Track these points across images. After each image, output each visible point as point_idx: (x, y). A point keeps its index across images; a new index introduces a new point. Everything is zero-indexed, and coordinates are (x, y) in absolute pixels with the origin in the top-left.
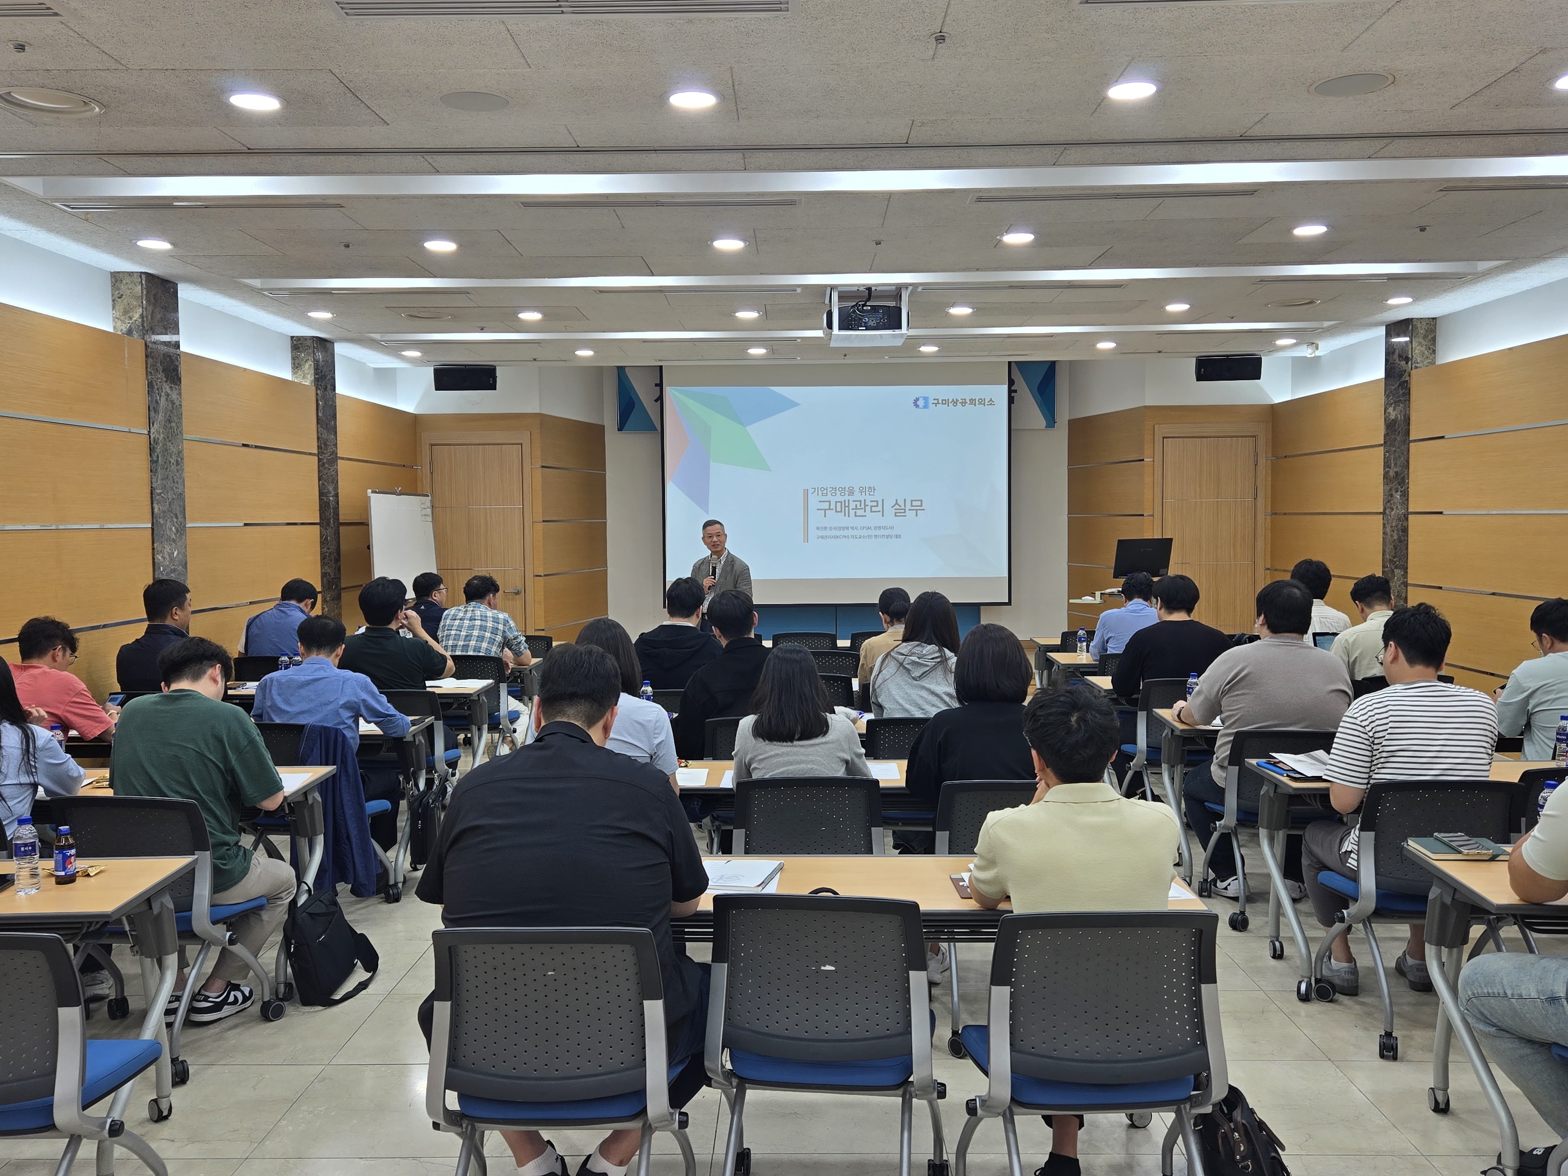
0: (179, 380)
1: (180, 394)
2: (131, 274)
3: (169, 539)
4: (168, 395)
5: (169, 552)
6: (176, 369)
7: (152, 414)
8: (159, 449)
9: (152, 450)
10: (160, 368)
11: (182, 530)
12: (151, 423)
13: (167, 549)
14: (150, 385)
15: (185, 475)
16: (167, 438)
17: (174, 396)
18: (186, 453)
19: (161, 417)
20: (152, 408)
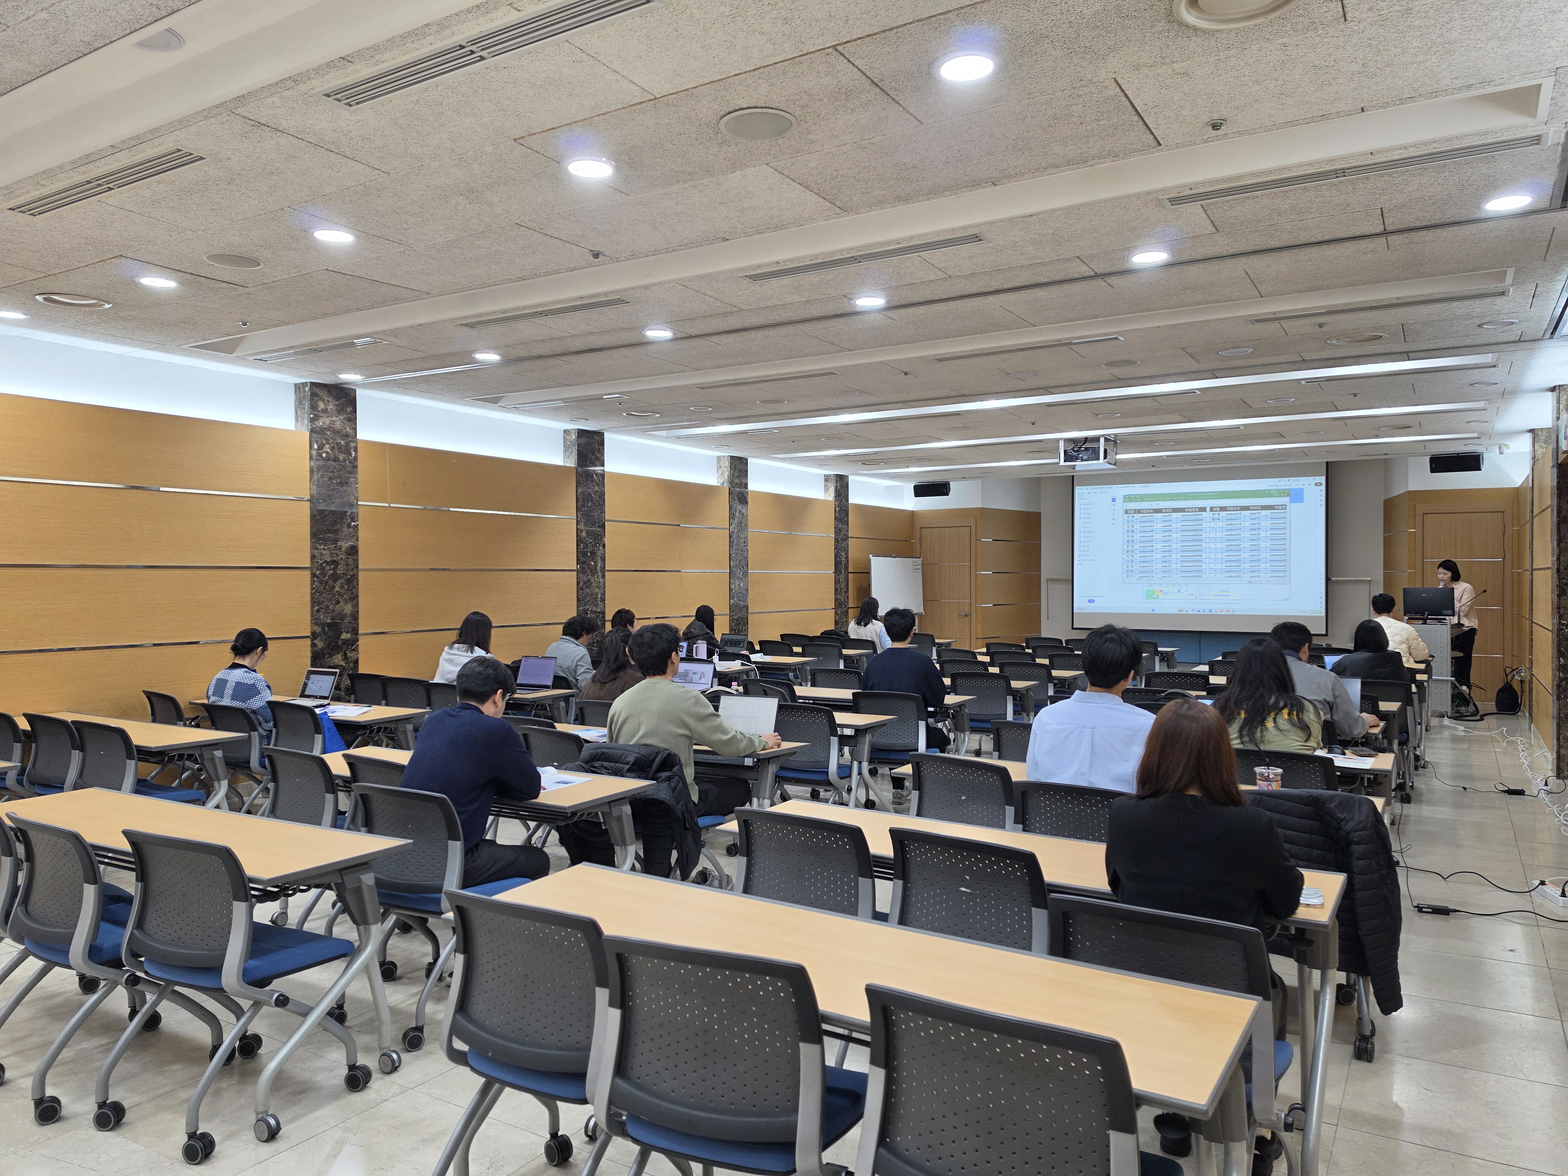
0: (747, 503)
1: (747, 510)
2: (724, 457)
3: (738, 578)
4: (740, 511)
5: (738, 584)
6: (745, 499)
7: (731, 520)
8: (734, 536)
9: (730, 537)
10: (737, 499)
11: (746, 574)
12: (730, 524)
13: (737, 582)
14: (730, 507)
15: (749, 548)
16: (739, 531)
17: (744, 511)
18: (749, 538)
19: (736, 521)
20: (732, 517)
